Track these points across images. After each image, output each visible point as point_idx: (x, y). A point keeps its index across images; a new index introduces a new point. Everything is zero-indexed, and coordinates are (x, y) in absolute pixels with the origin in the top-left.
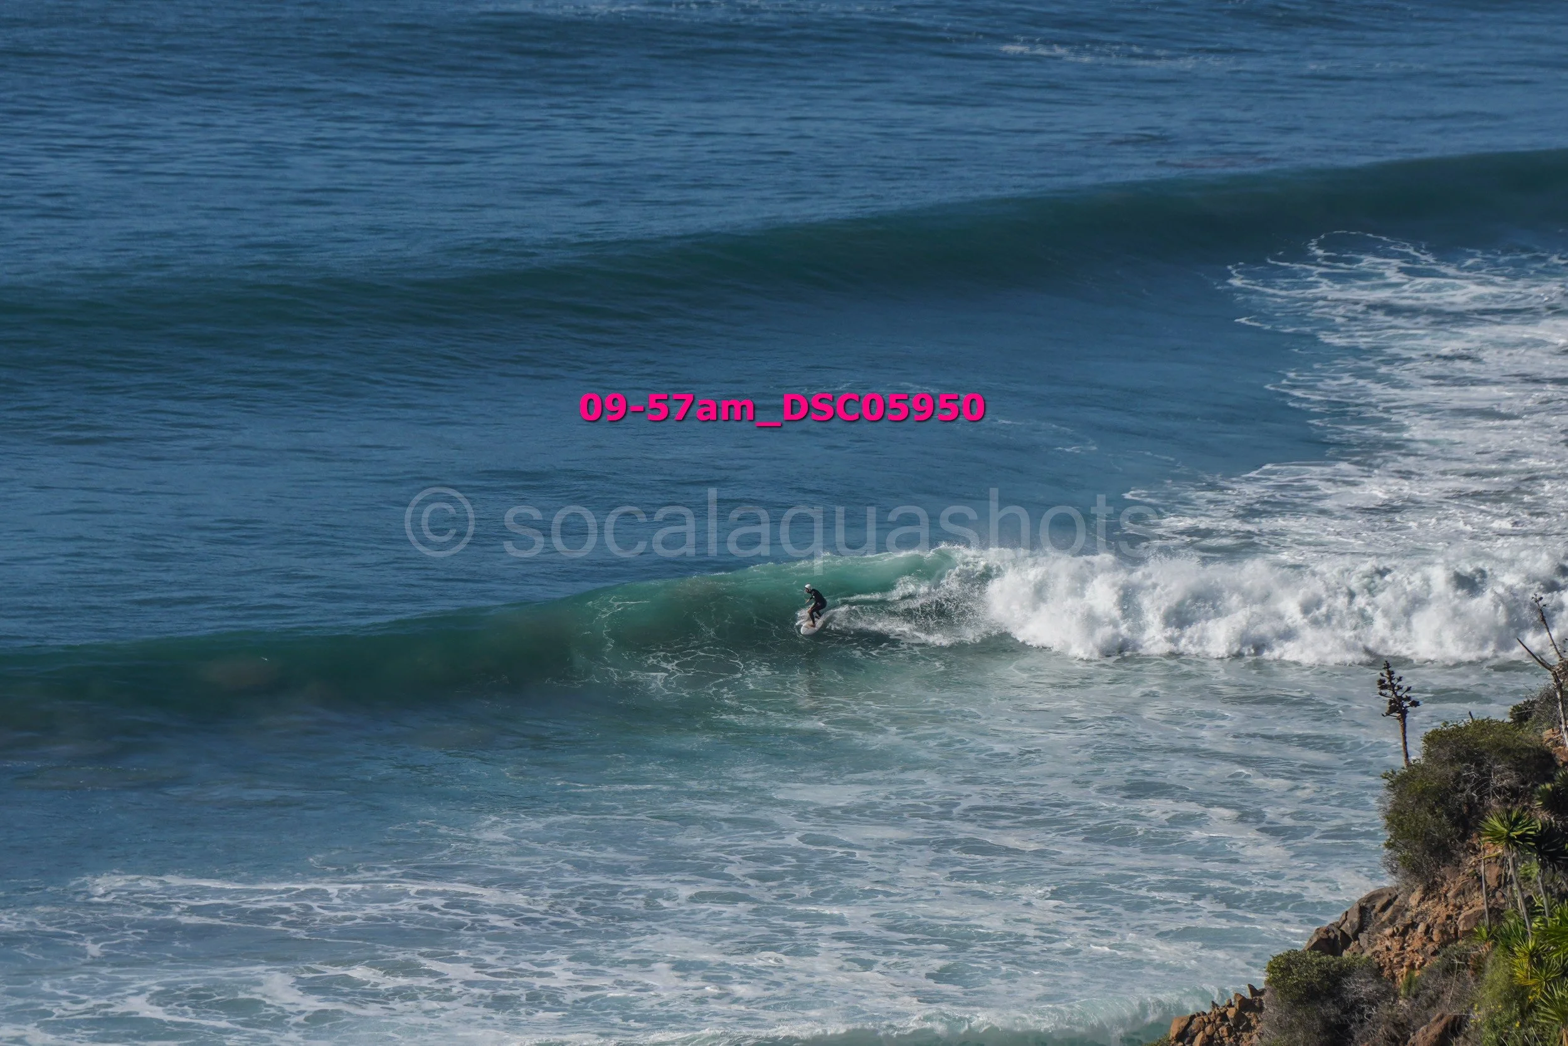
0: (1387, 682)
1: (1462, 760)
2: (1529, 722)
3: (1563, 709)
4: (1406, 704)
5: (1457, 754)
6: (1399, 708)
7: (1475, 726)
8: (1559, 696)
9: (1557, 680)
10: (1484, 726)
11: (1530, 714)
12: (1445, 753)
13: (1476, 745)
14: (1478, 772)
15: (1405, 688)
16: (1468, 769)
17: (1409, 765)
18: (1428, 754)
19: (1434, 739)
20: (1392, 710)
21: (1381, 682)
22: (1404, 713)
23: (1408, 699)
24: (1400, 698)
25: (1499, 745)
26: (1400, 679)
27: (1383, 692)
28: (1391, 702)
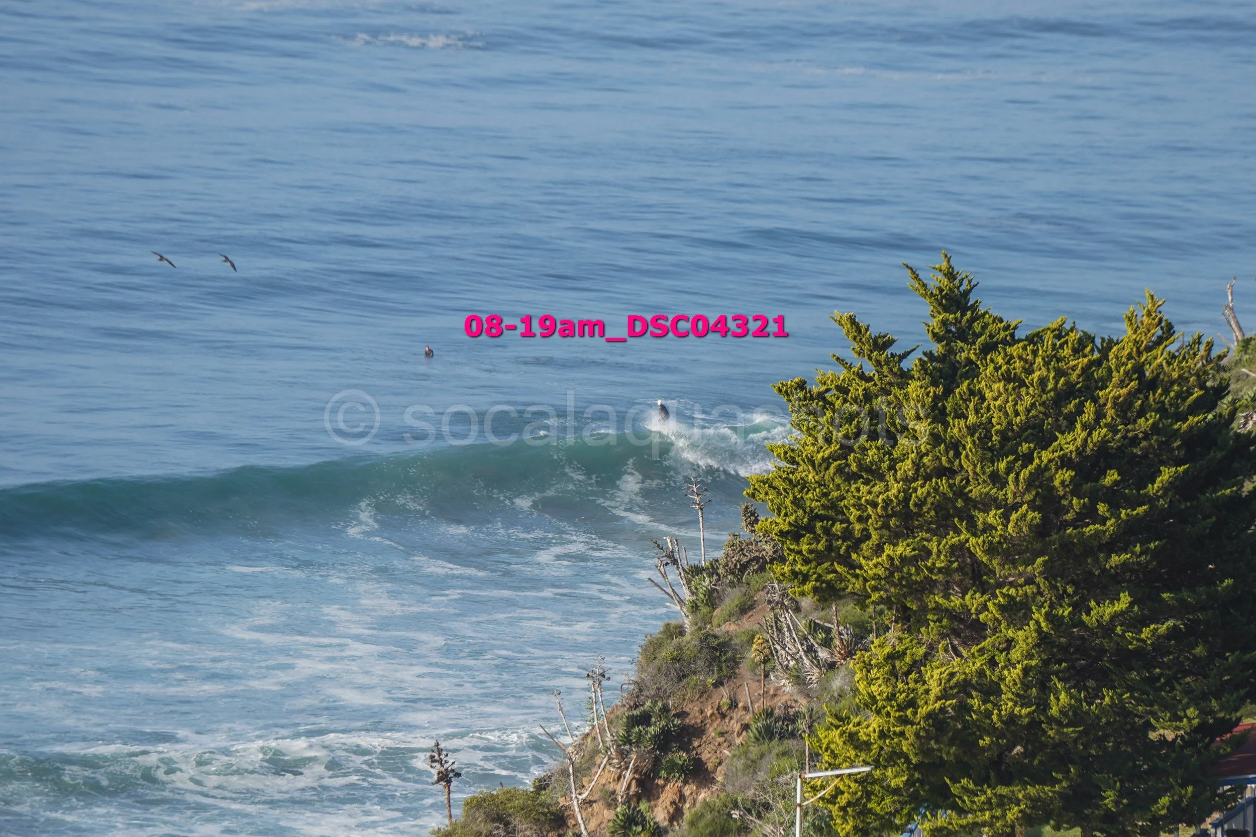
0: (437, 757)
1: (494, 821)
2: (547, 792)
3: (574, 782)
4: (451, 775)
5: (490, 816)
6: (445, 778)
7: (505, 795)
8: (571, 771)
9: (570, 759)
10: (512, 794)
11: (548, 785)
12: (481, 814)
13: (505, 808)
14: (505, 831)
15: (451, 762)
16: (498, 828)
17: (452, 824)
18: (467, 816)
19: (472, 804)
20: (440, 780)
21: (432, 757)
22: (449, 782)
23: (453, 771)
24: (447, 770)
25: (523, 809)
26: (447, 755)
27: (434, 765)
28: (439, 773)
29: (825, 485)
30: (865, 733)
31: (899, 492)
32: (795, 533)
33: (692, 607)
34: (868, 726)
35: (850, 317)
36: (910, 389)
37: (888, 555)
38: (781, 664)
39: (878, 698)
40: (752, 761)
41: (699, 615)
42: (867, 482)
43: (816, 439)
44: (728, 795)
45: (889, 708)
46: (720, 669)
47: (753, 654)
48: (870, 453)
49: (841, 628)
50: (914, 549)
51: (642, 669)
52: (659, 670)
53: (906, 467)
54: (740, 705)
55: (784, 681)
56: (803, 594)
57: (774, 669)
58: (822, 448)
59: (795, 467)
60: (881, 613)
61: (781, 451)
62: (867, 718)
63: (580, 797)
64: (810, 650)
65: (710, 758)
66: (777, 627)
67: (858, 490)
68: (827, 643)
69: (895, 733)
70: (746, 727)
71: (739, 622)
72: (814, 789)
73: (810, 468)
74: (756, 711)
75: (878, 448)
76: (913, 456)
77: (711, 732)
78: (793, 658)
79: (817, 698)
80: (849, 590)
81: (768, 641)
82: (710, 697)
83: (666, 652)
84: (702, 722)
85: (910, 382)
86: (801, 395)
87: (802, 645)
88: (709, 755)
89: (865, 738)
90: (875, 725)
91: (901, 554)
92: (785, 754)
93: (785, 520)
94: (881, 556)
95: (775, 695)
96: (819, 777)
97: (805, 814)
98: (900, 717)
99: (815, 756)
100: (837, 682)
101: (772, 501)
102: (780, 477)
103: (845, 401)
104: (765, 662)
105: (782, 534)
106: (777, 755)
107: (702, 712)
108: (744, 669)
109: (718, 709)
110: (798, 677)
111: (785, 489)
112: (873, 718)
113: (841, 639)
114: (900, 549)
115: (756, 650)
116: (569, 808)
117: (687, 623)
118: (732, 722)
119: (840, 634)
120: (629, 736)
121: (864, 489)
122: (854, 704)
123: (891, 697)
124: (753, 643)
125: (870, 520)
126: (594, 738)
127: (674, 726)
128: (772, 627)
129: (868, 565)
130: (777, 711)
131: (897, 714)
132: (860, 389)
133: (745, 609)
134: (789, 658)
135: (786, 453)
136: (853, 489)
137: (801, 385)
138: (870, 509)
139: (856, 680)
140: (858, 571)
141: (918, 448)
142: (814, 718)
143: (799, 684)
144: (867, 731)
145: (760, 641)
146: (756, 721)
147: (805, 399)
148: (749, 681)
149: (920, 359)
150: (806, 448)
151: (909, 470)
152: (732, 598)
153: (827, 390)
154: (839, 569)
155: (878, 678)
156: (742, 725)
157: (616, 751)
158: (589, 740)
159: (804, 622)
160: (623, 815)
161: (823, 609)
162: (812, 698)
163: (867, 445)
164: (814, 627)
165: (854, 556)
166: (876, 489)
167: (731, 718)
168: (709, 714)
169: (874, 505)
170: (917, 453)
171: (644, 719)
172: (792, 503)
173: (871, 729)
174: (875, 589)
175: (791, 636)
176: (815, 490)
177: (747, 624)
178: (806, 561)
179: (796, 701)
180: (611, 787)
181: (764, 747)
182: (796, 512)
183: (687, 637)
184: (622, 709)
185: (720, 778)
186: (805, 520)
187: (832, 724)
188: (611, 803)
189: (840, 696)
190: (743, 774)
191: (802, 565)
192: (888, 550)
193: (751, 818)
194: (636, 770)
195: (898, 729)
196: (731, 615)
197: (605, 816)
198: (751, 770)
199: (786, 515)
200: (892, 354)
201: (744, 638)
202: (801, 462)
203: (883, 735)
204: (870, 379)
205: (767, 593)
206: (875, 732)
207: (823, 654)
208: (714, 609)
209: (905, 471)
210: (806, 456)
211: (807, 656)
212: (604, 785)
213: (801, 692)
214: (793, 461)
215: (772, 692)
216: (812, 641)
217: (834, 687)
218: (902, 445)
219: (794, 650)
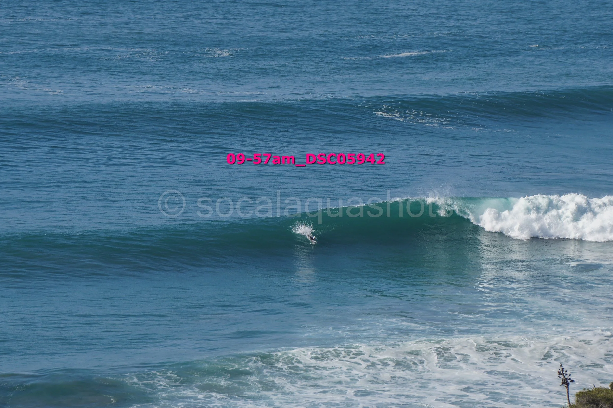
0: (561, 372)
1: (591, 403)
4: (569, 381)
5: (589, 401)
6: (566, 382)
7: (596, 390)
10: (600, 390)
12: (584, 400)
13: (596, 397)
15: (568, 375)
17: (570, 405)
18: (578, 401)
19: (580, 395)
20: (563, 383)
21: (559, 372)
22: (568, 385)
23: (570, 379)
24: (567, 379)
25: (605, 398)
26: (566, 371)
27: (560, 376)
28: (563, 380)
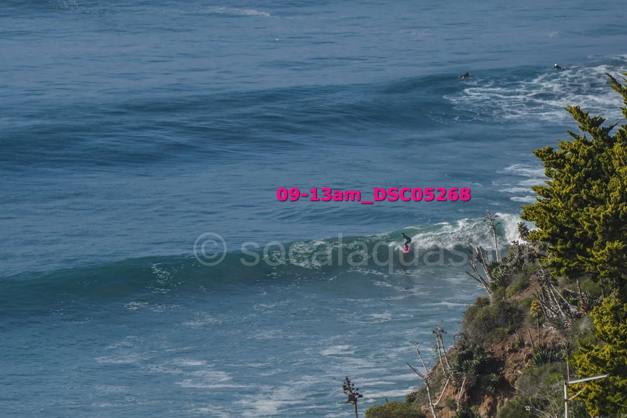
0: (347, 386)
2: (414, 403)
3: (430, 396)
4: (357, 396)
6: (353, 398)
7: (389, 406)
8: (428, 389)
9: (427, 382)
11: (414, 399)
13: (390, 414)
15: (356, 389)
19: (370, 413)
20: (350, 400)
21: (344, 386)
22: (356, 401)
23: (357, 394)
24: (354, 394)
25: (401, 414)
26: (353, 385)
27: (346, 391)
28: (349, 396)
29: (568, 209)
30: (602, 355)
31: (612, 210)
32: (553, 239)
33: (493, 287)
34: (603, 351)
35: (577, 107)
36: (615, 148)
37: (609, 248)
38: (548, 317)
39: (609, 333)
40: (535, 376)
41: (498, 292)
42: (593, 206)
43: (561, 182)
44: (522, 398)
45: (615, 339)
46: (512, 323)
47: (532, 312)
48: (594, 188)
49: (583, 293)
50: (623, 244)
51: (466, 326)
52: (476, 325)
53: (616, 194)
54: (526, 343)
55: (551, 327)
56: (559, 275)
57: (544, 321)
58: (564, 187)
59: (549, 199)
60: (607, 283)
61: (540, 190)
62: (602, 346)
63: (434, 404)
64: (565, 308)
65: (510, 376)
66: (544, 296)
67: (588, 211)
68: (575, 303)
69: (620, 353)
70: (530, 356)
71: (522, 294)
72: (575, 391)
73: (559, 199)
74: (536, 346)
75: (598, 185)
76: (619, 187)
77: (510, 360)
78: (555, 313)
79: (571, 336)
80: (587, 271)
81: (540, 305)
82: (507, 340)
83: (479, 315)
84: (504, 355)
85: (615, 144)
86: (550, 156)
87: (560, 305)
88: (509, 375)
89: (602, 358)
90: (608, 350)
91: (616, 247)
92: (554, 371)
93: (546, 232)
94: (604, 248)
95: (545, 337)
96: (576, 383)
97: (569, 405)
98: (622, 343)
99: (573, 371)
100: (583, 326)
101: (537, 220)
102: (541, 206)
103: (577, 158)
104: (539, 317)
105: (544, 240)
106: (550, 372)
107: (503, 349)
108: (526, 322)
109: (512, 347)
110: (559, 325)
111: (544, 213)
112: (606, 346)
113: (583, 300)
114: (616, 244)
115: (533, 310)
116: (428, 411)
117: (490, 296)
118: (522, 353)
119: (582, 297)
120: (461, 366)
121: (591, 209)
122: (594, 338)
123: (616, 333)
124: (531, 306)
125: (597, 228)
126: (440, 369)
127: (487, 359)
128: (541, 295)
129: (597, 255)
130: (548, 345)
131: (621, 342)
132: (585, 151)
133: (524, 286)
134: (553, 313)
135: (543, 191)
136: (585, 210)
137: (550, 151)
138: (596, 221)
139: (595, 323)
140: (591, 259)
141: (622, 183)
142: (570, 348)
143: (560, 328)
144: (603, 354)
145: (535, 304)
146: (536, 352)
147: (553, 158)
148: (530, 329)
149: (620, 130)
150: (556, 187)
151: (618, 196)
152: (517, 280)
153: (566, 152)
154: (580, 258)
155: (608, 322)
156: (527, 355)
157: (454, 375)
158: (437, 370)
159: (560, 291)
160: (461, 413)
161: (571, 283)
162: (568, 336)
163: (592, 183)
164: (566, 294)
165: (588, 250)
166: (598, 210)
167: (521, 352)
168: (507, 349)
169: (598, 219)
170: (622, 186)
171: (469, 356)
172: (549, 221)
173: (605, 352)
174: (602, 269)
175: (553, 300)
176: (562, 212)
177: (526, 294)
178: (559, 255)
179: (559, 339)
180: (452, 397)
181: (542, 368)
182: (552, 226)
183: (491, 305)
184: (455, 350)
185: (517, 388)
186: (558, 230)
187: (582, 351)
188: (453, 407)
189: (585, 334)
190: (531, 385)
191: (558, 257)
192: (609, 245)
193: (537, 410)
194: (466, 386)
195: (621, 351)
196: (516, 290)
197: (450, 415)
198: (535, 382)
199: (546, 228)
200: (603, 128)
201: (525, 304)
202: (553, 196)
203: (613, 355)
204: (590, 144)
205: (537, 275)
206: (608, 353)
207: (573, 309)
208: (506, 287)
209: (615, 197)
210: (556, 192)
211: (563, 312)
212: (448, 396)
213: (561, 333)
214: (547, 196)
215: (544, 334)
216: (566, 302)
217: (581, 329)
218: (612, 182)
219: (556, 309)
